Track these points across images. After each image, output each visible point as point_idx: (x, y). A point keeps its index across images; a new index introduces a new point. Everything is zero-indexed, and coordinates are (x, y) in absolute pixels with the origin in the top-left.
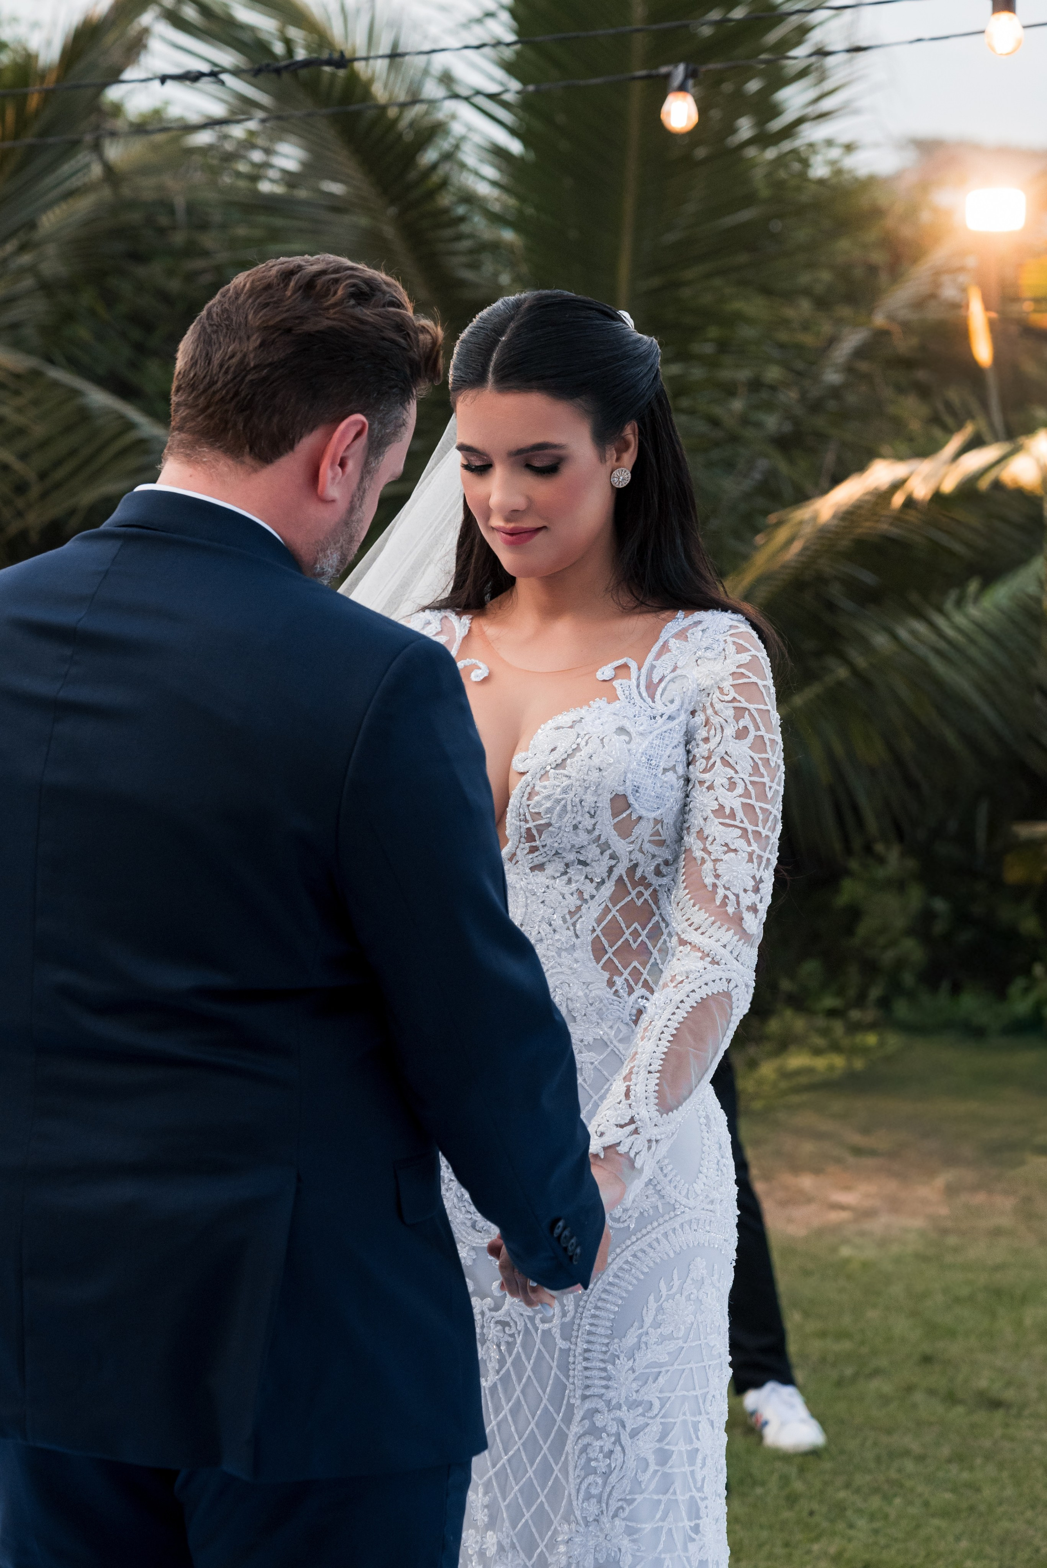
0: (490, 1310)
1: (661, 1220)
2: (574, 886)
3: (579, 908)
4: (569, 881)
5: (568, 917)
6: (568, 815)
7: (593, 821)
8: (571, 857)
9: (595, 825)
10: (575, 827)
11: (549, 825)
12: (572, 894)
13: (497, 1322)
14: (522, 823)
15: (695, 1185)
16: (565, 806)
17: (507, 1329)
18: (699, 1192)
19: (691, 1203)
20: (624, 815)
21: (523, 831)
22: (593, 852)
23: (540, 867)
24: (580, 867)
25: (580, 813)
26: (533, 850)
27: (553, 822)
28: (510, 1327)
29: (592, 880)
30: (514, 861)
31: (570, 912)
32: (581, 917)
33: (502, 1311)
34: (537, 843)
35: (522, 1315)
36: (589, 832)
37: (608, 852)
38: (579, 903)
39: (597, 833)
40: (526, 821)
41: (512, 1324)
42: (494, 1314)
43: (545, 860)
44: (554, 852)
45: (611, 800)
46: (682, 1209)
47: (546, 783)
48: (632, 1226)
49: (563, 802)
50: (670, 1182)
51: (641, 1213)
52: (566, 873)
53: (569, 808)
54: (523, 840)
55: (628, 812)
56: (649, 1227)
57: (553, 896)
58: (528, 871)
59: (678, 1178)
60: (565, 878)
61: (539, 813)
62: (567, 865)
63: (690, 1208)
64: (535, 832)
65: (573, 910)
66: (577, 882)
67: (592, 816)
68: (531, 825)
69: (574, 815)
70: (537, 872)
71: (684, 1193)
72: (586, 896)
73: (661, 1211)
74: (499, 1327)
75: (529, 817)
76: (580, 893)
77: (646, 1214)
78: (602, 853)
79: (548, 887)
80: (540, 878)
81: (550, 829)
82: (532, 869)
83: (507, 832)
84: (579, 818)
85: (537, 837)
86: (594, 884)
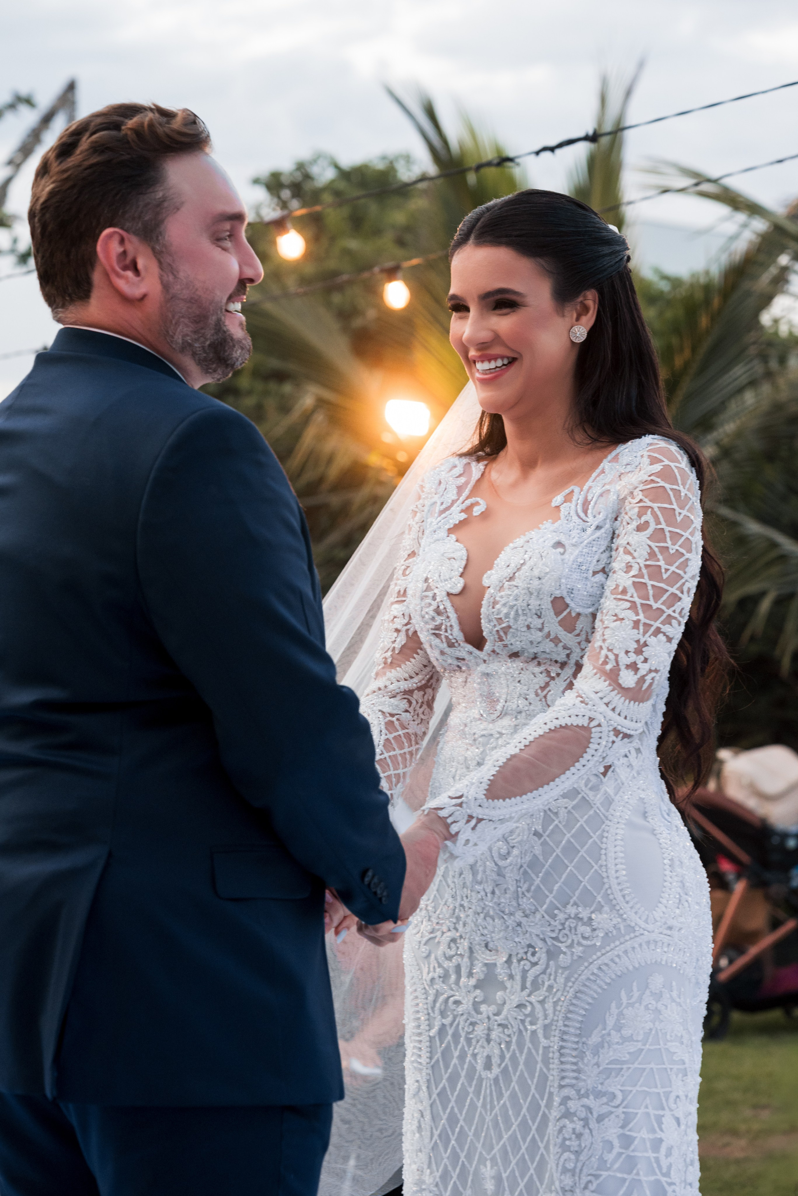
0: (495, 1015)
1: (622, 940)
5: (539, 691)
6: (521, 618)
10: (528, 627)
11: (509, 627)
13: (499, 1025)
14: (493, 627)
15: (654, 912)
17: (506, 1030)
18: (658, 919)
19: (650, 927)
27: (511, 625)
28: (508, 1028)
31: (540, 687)
33: (502, 1016)
34: (506, 642)
35: (516, 1018)
41: (509, 1026)
42: (496, 1018)
46: (642, 931)
47: (503, 593)
48: (598, 944)
50: (632, 908)
51: (607, 934)
56: (612, 945)
58: (507, 658)
59: (638, 906)
61: (501, 619)
63: (649, 932)
64: (502, 633)
65: (543, 686)
68: (498, 628)
71: (644, 918)
73: (623, 932)
74: (501, 1029)
77: (610, 935)
81: (511, 630)
84: (529, 620)
85: (504, 638)
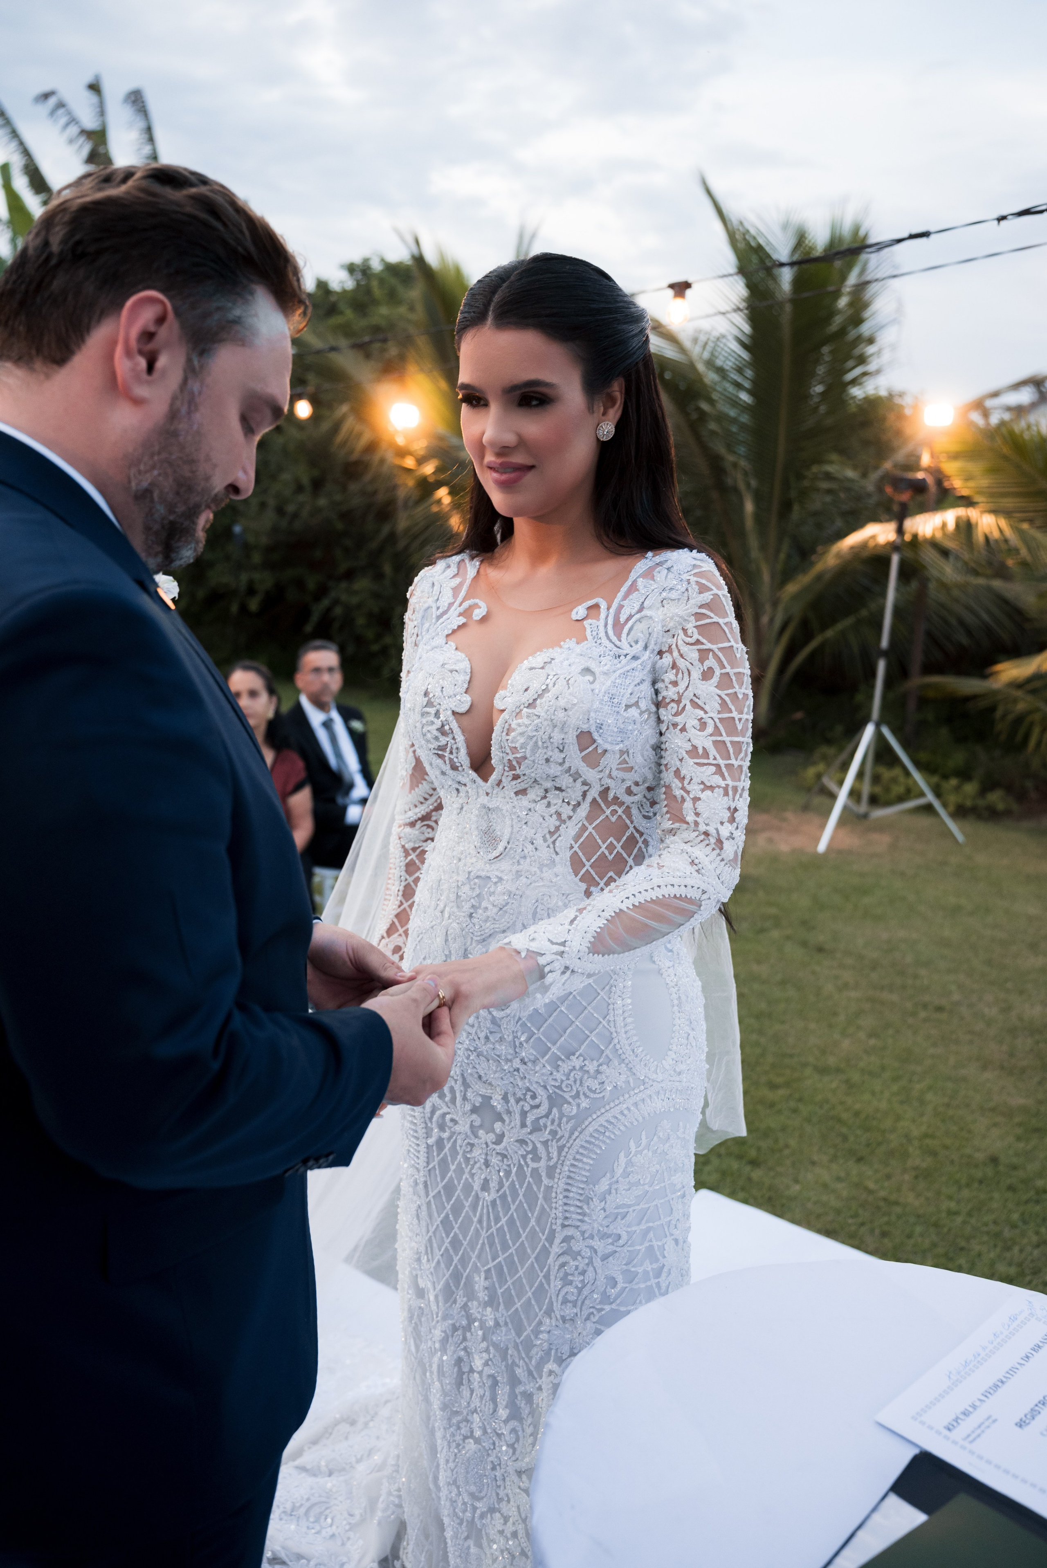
0: (493, 1143)
1: (632, 1093)
2: (552, 810)
3: (557, 828)
4: (549, 805)
5: (548, 836)
6: (540, 750)
7: (563, 755)
8: (549, 785)
9: (564, 758)
10: (547, 760)
11: (525, 758)
12: (551, 816)
13: (498, 1154)
14: (504, 755)
15: (663, 1061)
16: (536, 742)
17: (505, 1160)
20: (590, 749)
21: (506, 761)
22: (565, 781)
23: (522, 792)
24: (557, 792)
25: (550, 748)
26: (516, 777)
27: (528, 756)
28: (508, 1159)
29: (568, 803)
30: (501, 787)
31: (550, 832)
32: (560, 836)
33: (501, 1146)
34: (518, 772)
36: (561, 764)
37: (580, 780)
38: (558, 823)
39: (567, 765)
40: (507, 754)
41: (509, 1157)
42: (495, 1146)
43: (526, 786)
44: (533, 780)
45: (577, 736)
46: (651, 1083)
47: (520, 721)
49: (534, 739)
50: (641, 1061)
52: (545, 797)
53: (540, 743)
54: (506, 769)
55: (594, 746)
57: (535, 818)
58: (513, 795)
59: (648, 1058)
60: (545, 801)
61: (516, 748)
62: (546, 791)
63: (658, 1082)
64: (514, 763)
65: (552, 830)
66: (555, 805)
67: (561, 751)
68: (511, 757)
69: (545, 750)
70: (520, 796)
72: (564, 817)
74: (500, 1158)
75: (508, 751)
76: (559, 814)
78: (575, 781)
79: (530, 810)
80: (524, 801)
81: (526, 761)
82: (517, 793)
83: (493, 762)
84: (550, 753)
85: (517, 768)
86: (571, 807)
